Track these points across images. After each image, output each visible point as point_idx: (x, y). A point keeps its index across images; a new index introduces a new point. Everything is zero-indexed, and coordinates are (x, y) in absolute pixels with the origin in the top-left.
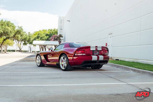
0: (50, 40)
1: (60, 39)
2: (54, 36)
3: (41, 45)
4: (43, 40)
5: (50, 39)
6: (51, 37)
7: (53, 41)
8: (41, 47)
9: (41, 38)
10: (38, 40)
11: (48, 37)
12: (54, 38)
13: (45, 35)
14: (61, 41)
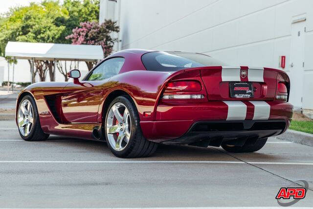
0: (70, 42)
1: (108, 39)
2: (85, 26)
3: (36, 60)
4: (44, 40)
5: (72, 36)
6: (74, 30)
7: (82, 44)
8: (38, 68)
9: (38, 32)
10: (27, 41)
11: (63, 28)
12: (84, 34)
13: (52, 20)
14: (112, 44)
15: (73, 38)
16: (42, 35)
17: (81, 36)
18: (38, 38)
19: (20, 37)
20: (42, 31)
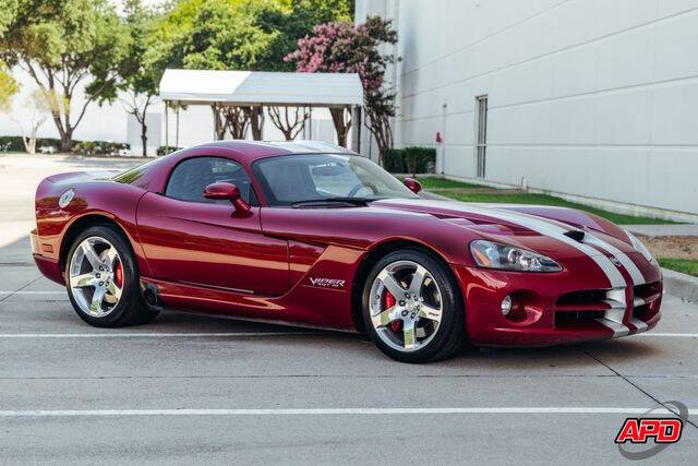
0: (292, 67)
1: (374, 57)
2: (325, 32)
4: (239, 63)
5: (296, 54)
6: (300, 42)
7: (320, 70)
8: (228, 119)
9: (226, 46)
11: (277, 35)
12: (323, 49)
13: (256, 20)
14: (381, 69)
15: (300, 59)
16: (235, 52)
17: (316, 54)
18: (227, 59)
19: (190, 57)
20: (235, 44)
